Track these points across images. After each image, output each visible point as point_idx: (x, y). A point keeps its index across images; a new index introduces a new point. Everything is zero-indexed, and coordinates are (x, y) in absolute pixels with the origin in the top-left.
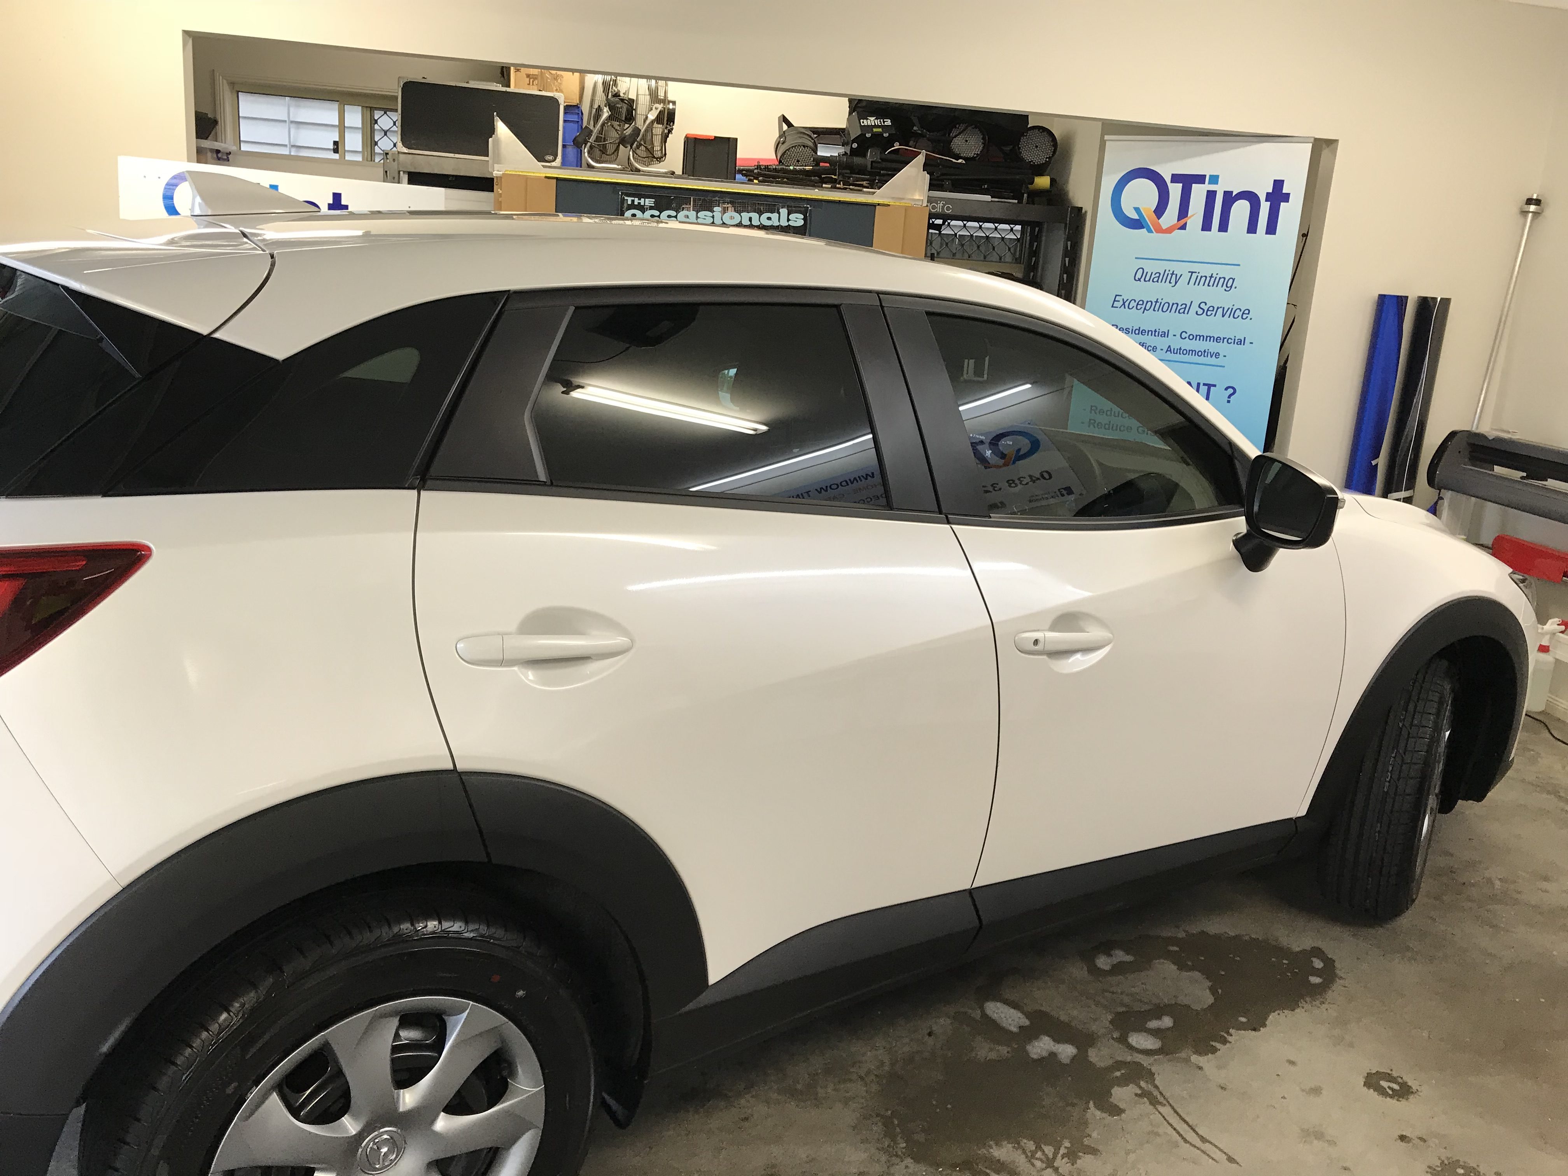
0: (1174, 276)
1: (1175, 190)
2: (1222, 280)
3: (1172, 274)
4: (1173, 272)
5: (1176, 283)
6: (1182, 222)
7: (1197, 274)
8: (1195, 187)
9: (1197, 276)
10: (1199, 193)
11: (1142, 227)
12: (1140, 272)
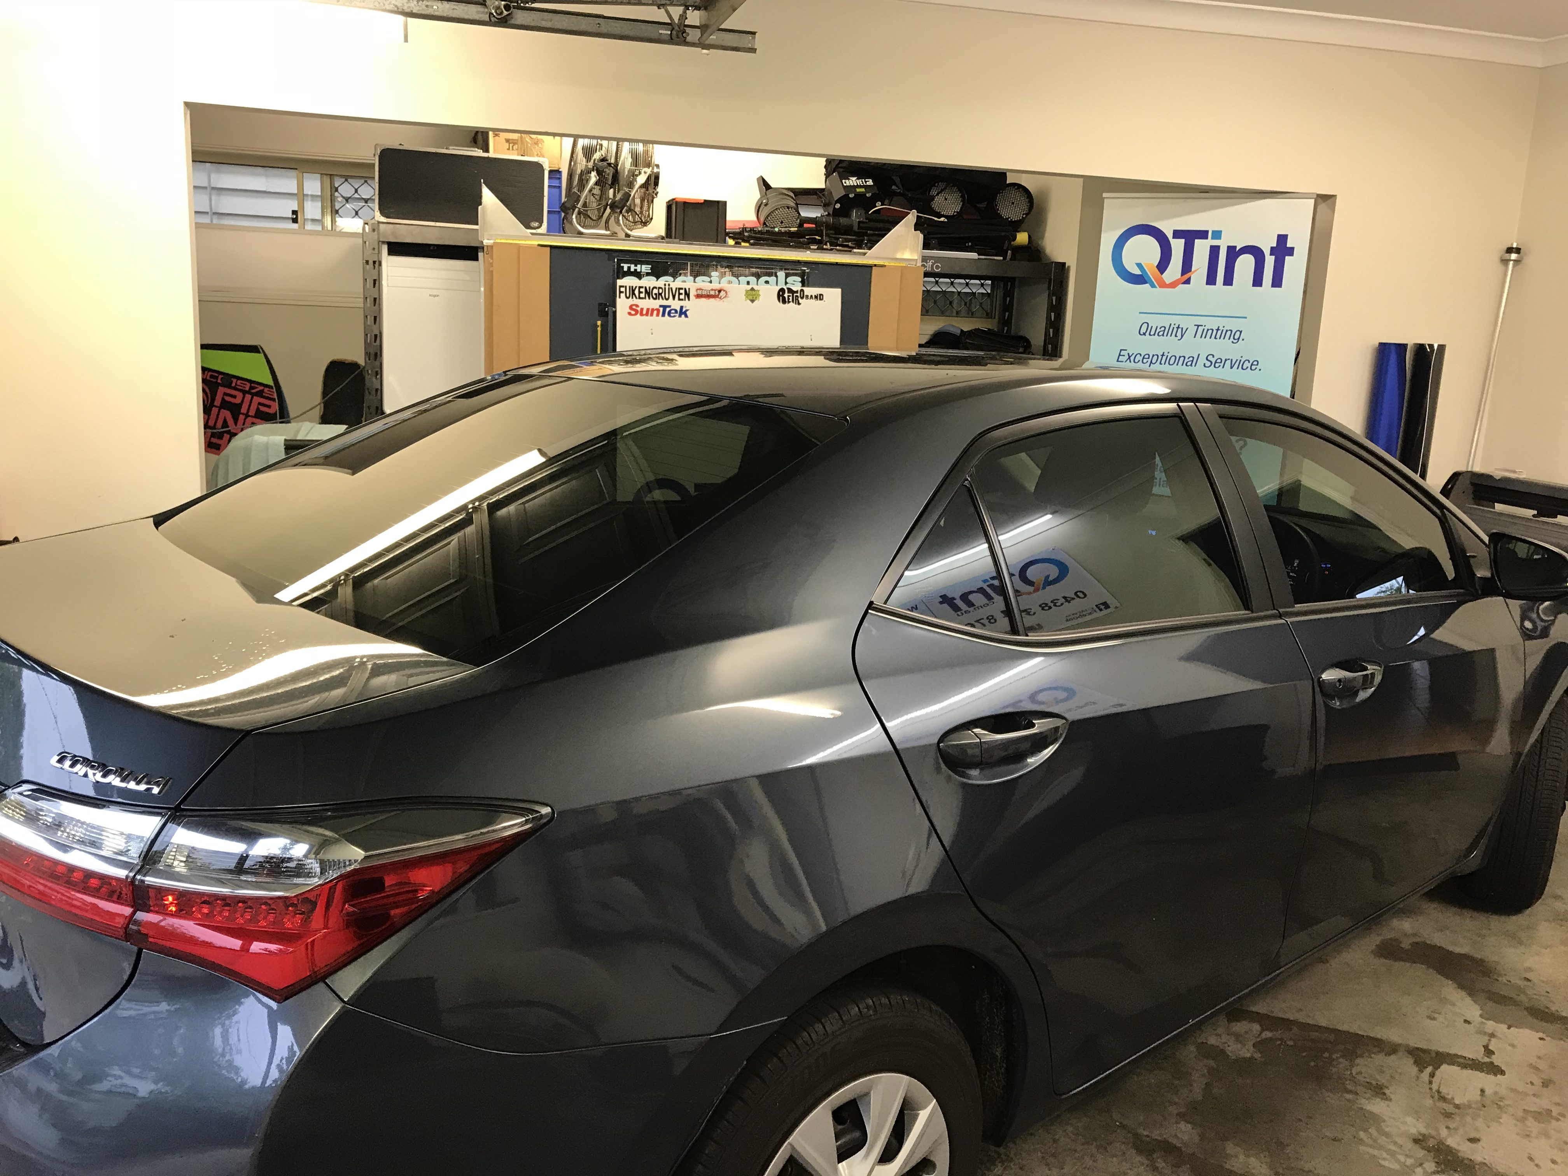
0: (1180, 330)
1: (1177, 246)
2: (1229, 333)
3: (1178, 328)
4: (1179, 325)
5: (1182, 336)
6: (1186, 277)
8: (1198, 242)
9: (1204, 329)
10: (1201, 248)
11: (1145, 282)
12: (1145, 326)
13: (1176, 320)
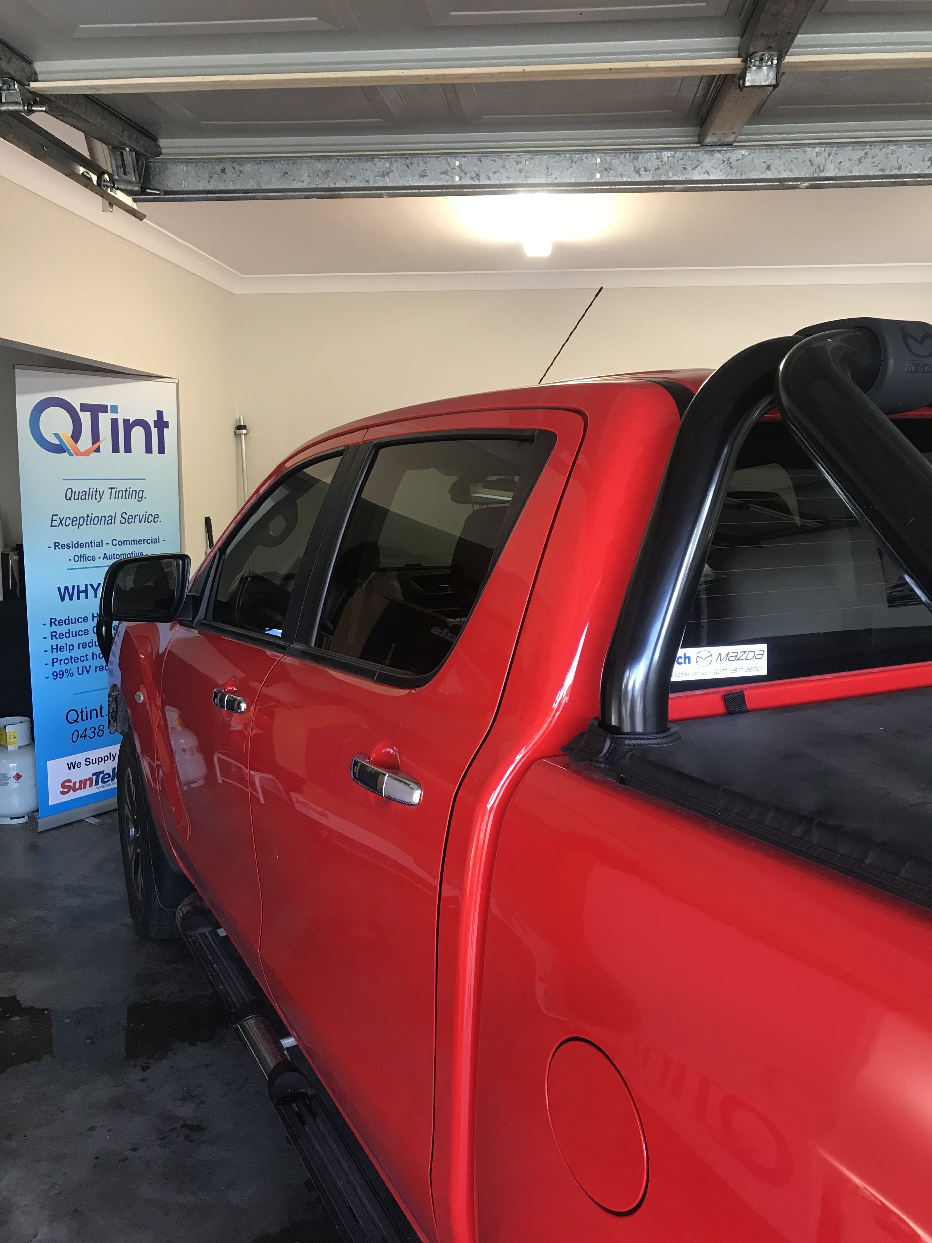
0: (98, 493)
1: (85, 418)
3: (96, 491)
5: (101, 498)
6: (96, 445)
7: (115, 489)
8: (101, 415)
10: (104, 420)
11: (64, 452)
12: (69, 491)
13: (94, 485)
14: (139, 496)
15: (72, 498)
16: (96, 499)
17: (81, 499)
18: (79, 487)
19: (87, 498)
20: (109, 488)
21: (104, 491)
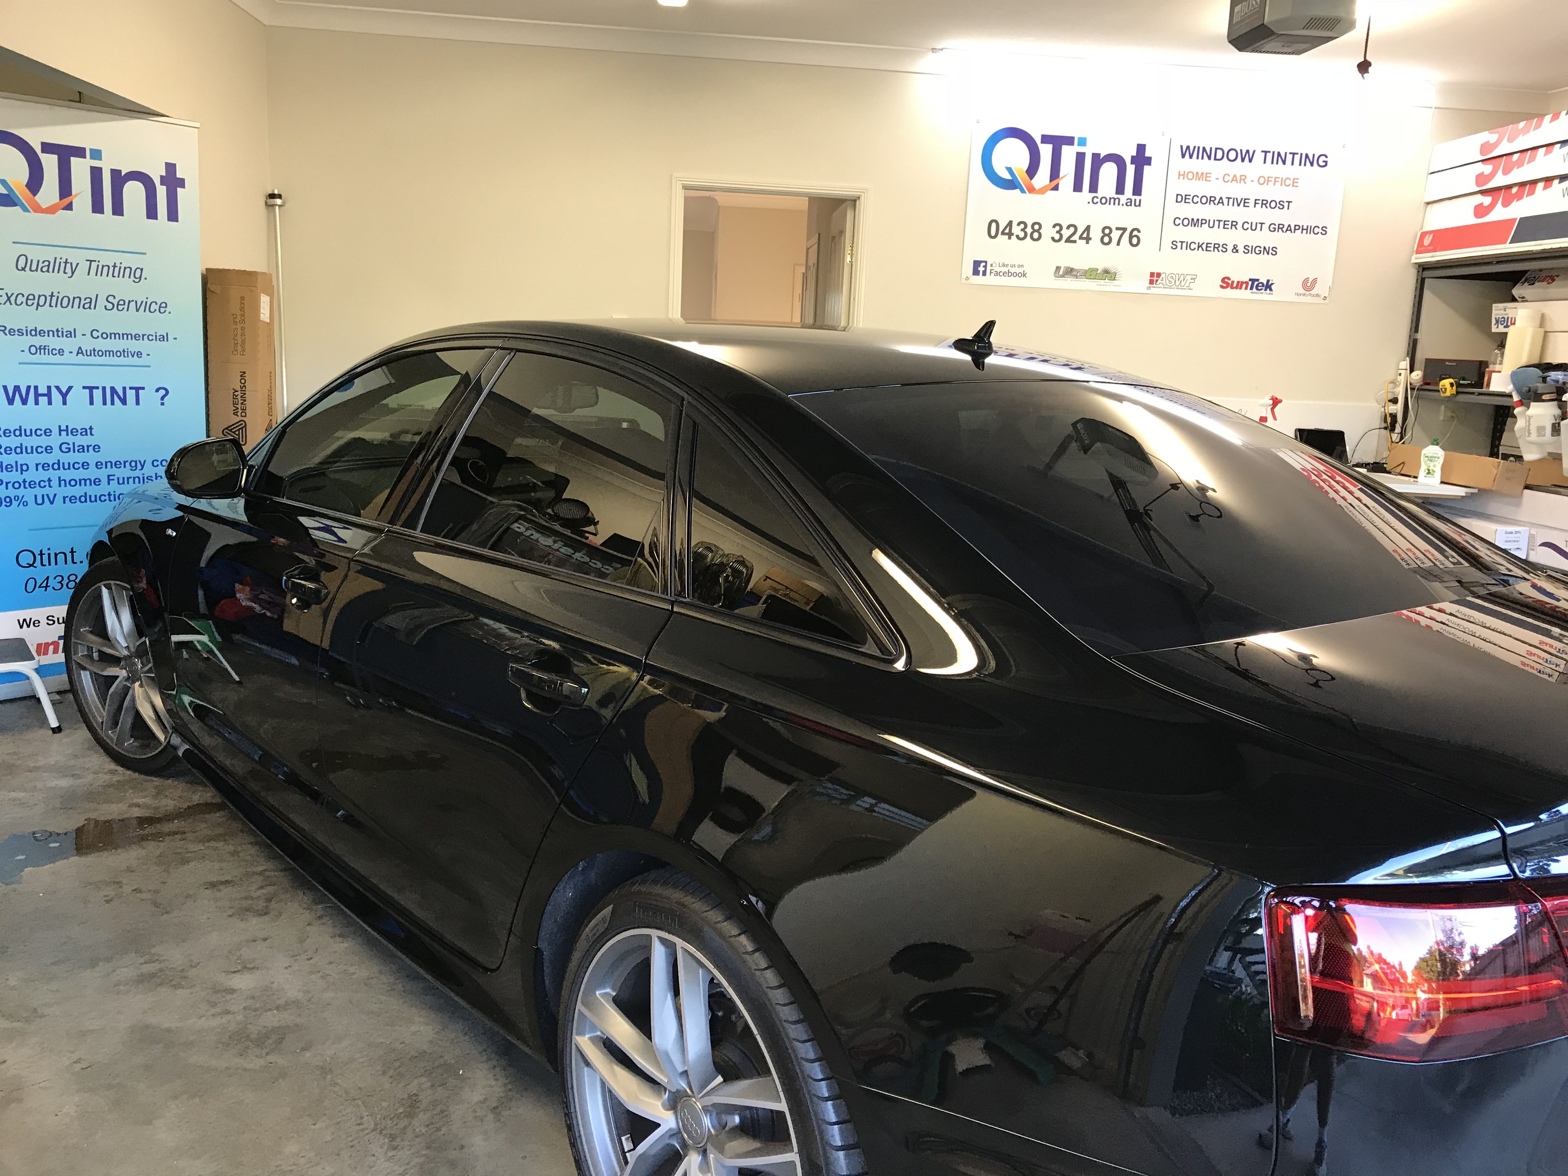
0: (68, 265)
2: (128, 270)
3: (66, 262)
4: (67, 259)
5: (73, 273)
6: (66, 201)
7: (97, 263)
8: (74, 160)
9: (98, 266)
10: (80, 168)
11: (15, 205)
12: (23, 259)
13: (64, 254)
14: (137, 275)
15: (28, 268)
16: (65, 273)
17: (42, 271)
18: (36, 254)
19: (51, 270)
20: (87, 260)
21: (78, 264)
